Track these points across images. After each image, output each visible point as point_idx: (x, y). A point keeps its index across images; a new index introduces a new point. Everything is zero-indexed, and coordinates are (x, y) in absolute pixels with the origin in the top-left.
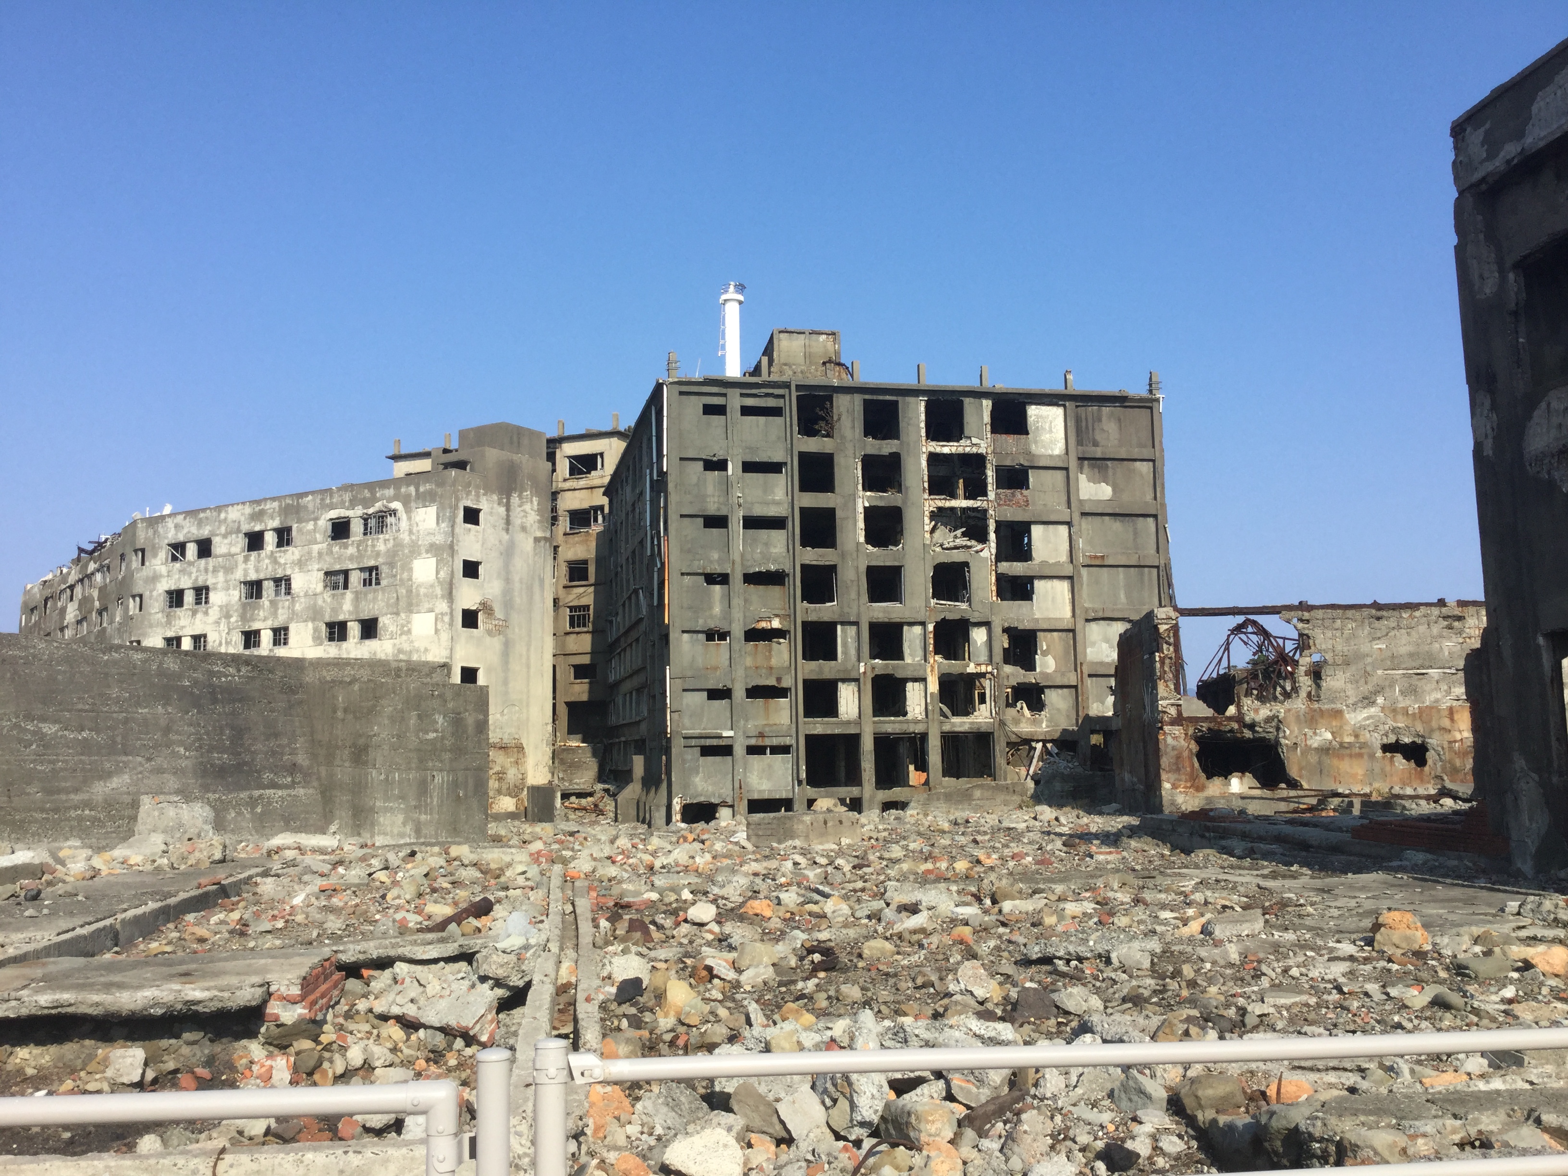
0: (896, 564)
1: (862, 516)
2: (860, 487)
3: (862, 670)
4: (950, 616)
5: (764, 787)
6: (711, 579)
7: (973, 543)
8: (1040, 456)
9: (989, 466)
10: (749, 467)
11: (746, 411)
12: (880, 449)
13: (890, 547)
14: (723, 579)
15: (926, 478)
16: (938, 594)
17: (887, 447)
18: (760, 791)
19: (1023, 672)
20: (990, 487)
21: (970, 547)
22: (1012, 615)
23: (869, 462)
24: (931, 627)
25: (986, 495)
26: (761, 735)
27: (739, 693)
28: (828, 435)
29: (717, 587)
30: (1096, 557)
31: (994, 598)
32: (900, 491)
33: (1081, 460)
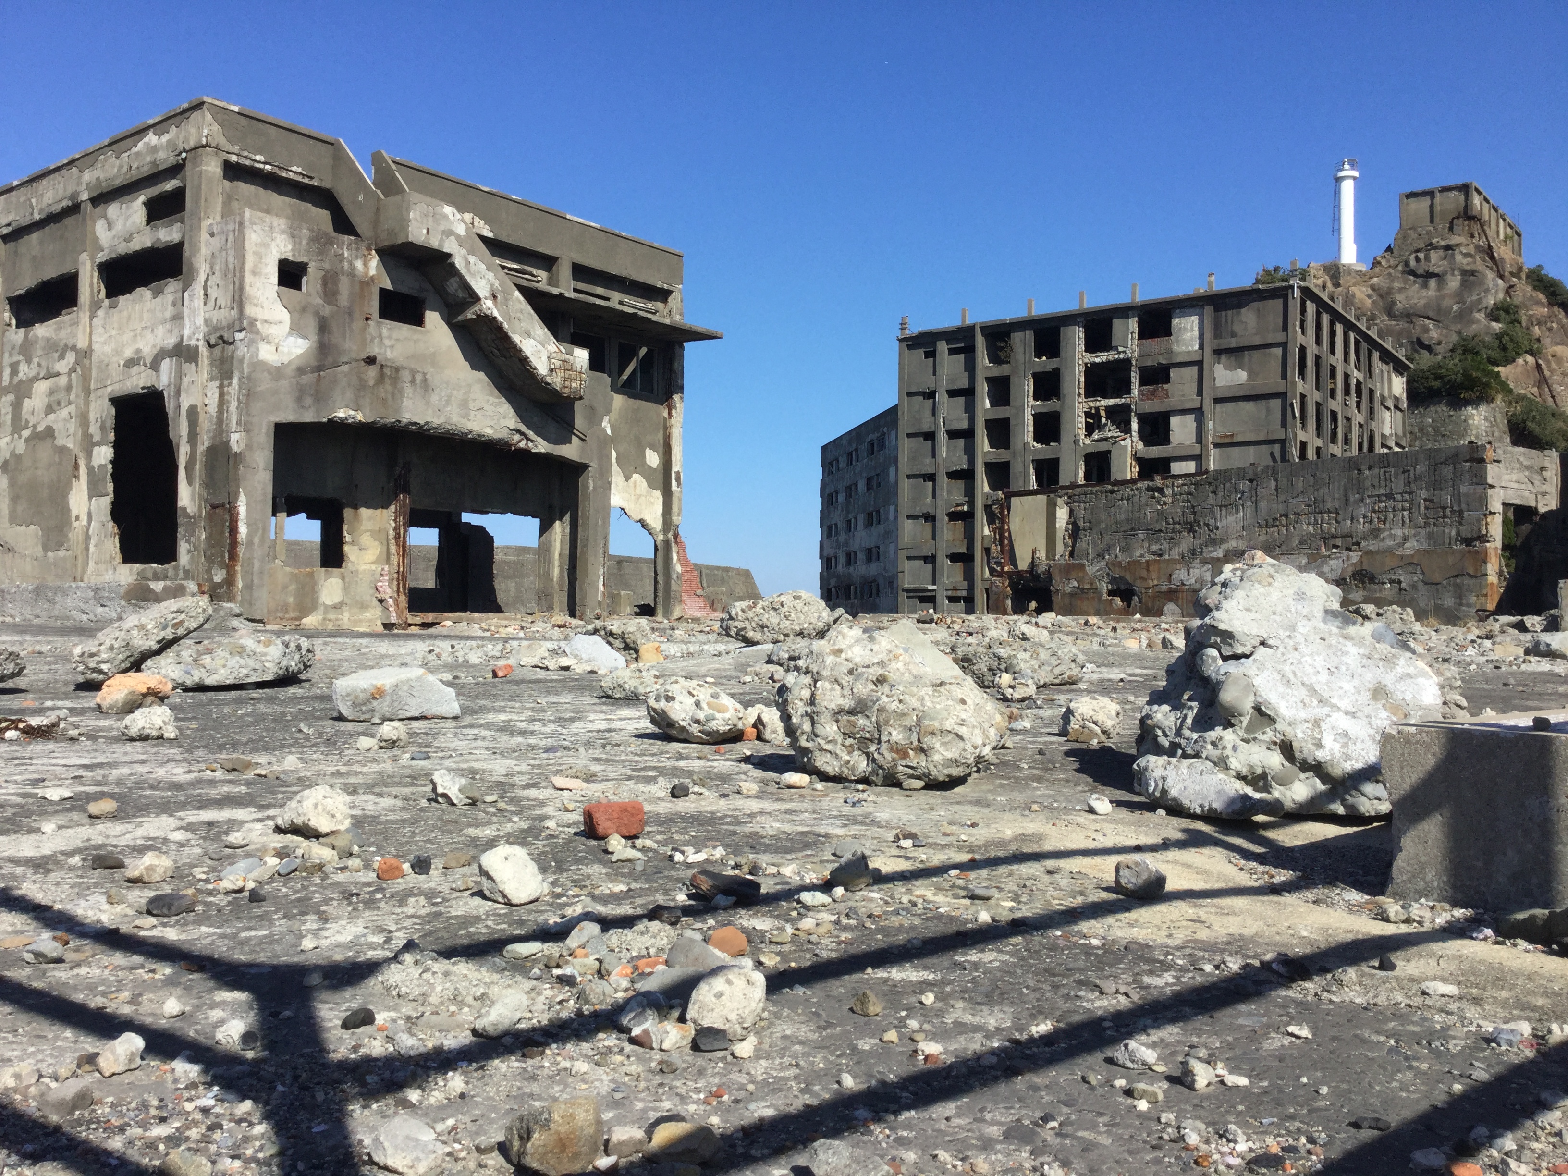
0: (1055, 456)
1: (1031, 422)
2: (1031, 399)
6: (926, 478)
7: (1119, 433)
8: (1179, 354)
9: (1133, 368)
10: (950, 393)
11: (950, 352)
12: (1048, 366)
13: (1053, 443)
14: (931, 477)
15: (1082, 385)
17: (1053, 364)
20: (1133, 386)
23: (1038, 378)
25: (1130, 393)
26: (955, 589)
27: (942, 559)
28: (1008, 361)
29: (929, 484)
30: (1226, 436)
32: (1058, 399)
33: (1218, 352)
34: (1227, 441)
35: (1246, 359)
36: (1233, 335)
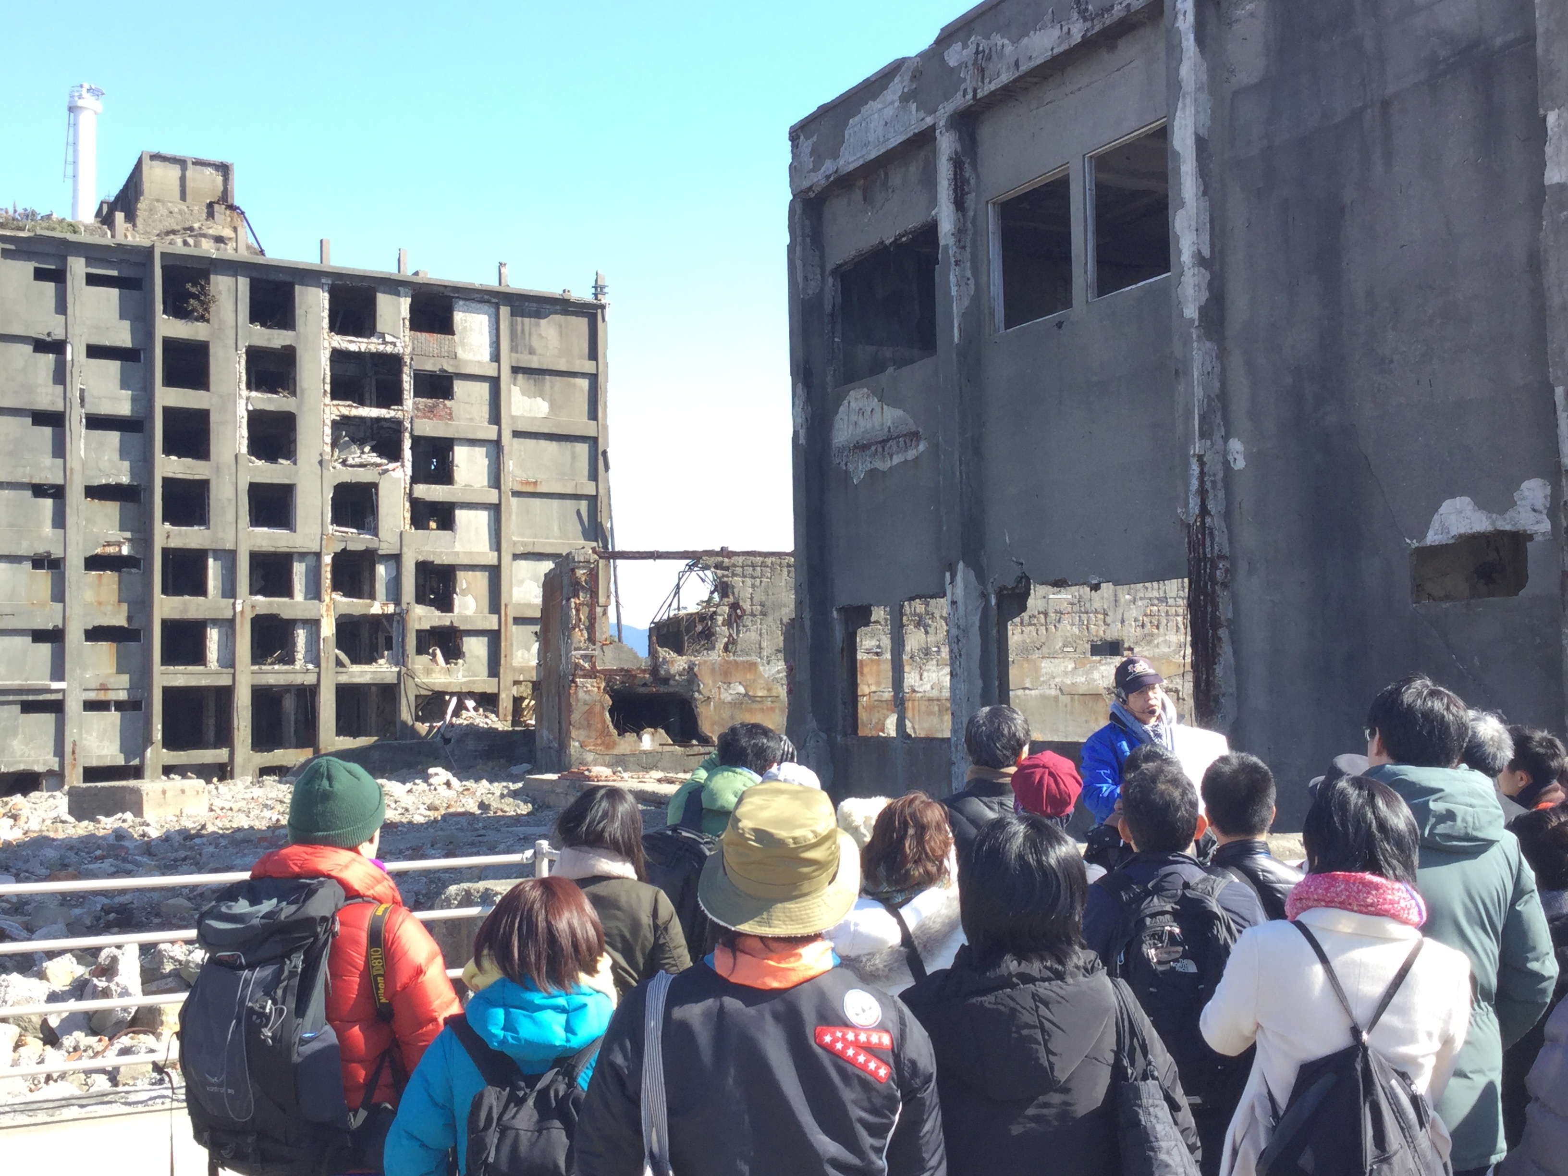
0: (287, 481)
1: (245, 422)
2: (243, 386)
3: (239, 608)
4: (351, 547)
5: (105, 752)
6: (39, 491)
7: (385, 461)
8: (466, 362)
9: (406, 370)
10: (95, 352)
11: (92, 280)
12: (269, 340)
13: (280, 461)
14: (57, 493)
15: (328, 380)
16: (338, 519)
17: (276, 338)
18: (99, 757)
19: (438, 613)
20: (406, 395)
21: (380, 465)
22: (428, 548)
23: (255, 356)
24: (327, 559)
25: (401, 404)
26: (104, 688)
27: (74, 636)
28: (203, 318)
29: (49, 502)
30: (528, 483)
31: (407, 527)
32: (294, 393)
33: (516, 370)
34: (530, 489)
35: (548, 385)
36: (532, 352)
